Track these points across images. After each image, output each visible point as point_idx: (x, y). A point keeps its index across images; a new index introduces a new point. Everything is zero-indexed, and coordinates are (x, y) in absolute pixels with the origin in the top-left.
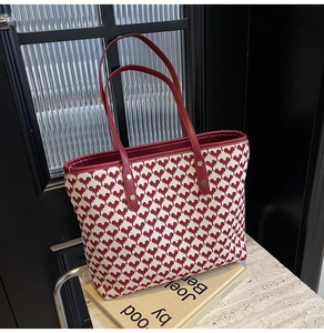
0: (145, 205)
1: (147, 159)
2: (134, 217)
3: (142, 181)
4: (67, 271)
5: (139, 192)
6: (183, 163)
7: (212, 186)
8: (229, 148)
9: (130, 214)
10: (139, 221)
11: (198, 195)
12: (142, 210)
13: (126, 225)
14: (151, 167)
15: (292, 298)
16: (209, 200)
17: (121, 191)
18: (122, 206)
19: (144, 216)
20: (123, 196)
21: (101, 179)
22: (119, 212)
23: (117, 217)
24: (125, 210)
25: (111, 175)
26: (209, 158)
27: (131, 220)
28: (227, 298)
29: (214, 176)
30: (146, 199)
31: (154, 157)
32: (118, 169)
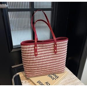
4: (16, 74)
15: (76, 83)
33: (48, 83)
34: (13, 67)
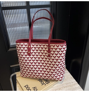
0: (33, 55)
1: (36, 43)
2: (29, 58)
3: (33, 49)
5: (32, 51)
6: (46, 47)
7: (51, 55)
8: (58, 45)
9: (28, 56)
10: (30, 59)
11: (47, 57)
12: (32, 56)
13: (26, 59)
14: (37, 46)
16: (50, 59)
17: (27, 50)
18: (26, 54)
19: (32, 58)
20: (27, 51)
21: (22, 46)
22: (25, 55)
23: (24, 56)
24: (27, 55)
25: (25, 45)
26: (52, 47)
27: (28, 58)
28: (55, 86)
29: (52, 52)
30: (33, 54)
31: (38, 43)
32: (27, 44)
33: (36, 88)
34: (11, 66)
